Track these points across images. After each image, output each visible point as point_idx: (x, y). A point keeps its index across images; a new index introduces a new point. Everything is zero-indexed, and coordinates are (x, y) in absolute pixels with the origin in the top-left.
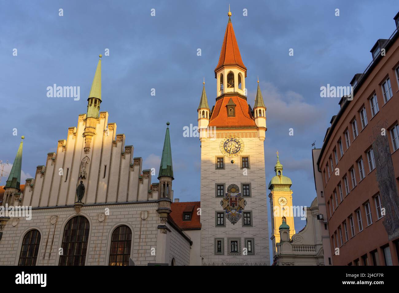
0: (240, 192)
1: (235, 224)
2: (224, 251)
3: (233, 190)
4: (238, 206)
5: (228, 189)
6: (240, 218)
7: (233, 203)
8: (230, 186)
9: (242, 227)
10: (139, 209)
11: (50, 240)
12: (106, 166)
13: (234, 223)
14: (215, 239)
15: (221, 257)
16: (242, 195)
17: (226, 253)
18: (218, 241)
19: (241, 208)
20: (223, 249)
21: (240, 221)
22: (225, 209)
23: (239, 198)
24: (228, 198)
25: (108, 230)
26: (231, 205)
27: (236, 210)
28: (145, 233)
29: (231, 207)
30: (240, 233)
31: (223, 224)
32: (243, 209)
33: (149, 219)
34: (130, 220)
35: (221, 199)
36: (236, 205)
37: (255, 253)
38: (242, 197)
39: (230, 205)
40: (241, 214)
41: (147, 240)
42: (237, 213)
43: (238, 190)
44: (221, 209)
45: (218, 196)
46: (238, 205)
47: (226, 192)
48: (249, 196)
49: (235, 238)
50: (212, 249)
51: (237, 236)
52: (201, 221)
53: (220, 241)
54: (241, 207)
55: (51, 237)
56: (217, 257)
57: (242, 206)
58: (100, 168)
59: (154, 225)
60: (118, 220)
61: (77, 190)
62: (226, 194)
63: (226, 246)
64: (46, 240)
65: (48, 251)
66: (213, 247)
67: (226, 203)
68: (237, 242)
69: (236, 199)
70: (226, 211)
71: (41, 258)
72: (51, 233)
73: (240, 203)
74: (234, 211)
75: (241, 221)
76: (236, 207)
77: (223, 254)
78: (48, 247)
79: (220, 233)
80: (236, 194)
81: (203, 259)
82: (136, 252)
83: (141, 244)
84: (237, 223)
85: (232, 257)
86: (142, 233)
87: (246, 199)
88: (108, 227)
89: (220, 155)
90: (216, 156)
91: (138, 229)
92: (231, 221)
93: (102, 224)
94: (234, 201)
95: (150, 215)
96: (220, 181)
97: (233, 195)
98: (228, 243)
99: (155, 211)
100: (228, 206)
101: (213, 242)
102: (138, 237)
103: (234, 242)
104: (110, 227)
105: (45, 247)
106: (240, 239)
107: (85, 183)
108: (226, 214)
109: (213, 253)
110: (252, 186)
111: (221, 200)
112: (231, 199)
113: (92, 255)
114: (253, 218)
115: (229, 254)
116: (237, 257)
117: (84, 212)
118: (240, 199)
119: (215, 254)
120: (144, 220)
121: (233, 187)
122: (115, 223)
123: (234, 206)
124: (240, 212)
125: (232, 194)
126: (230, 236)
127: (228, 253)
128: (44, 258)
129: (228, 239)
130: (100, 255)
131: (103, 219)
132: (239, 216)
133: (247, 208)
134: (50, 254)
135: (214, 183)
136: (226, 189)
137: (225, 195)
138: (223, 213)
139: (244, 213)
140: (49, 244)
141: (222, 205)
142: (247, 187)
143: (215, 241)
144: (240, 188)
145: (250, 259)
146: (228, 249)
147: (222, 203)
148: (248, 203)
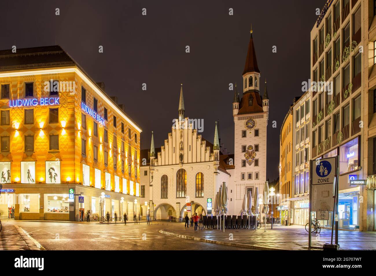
0: (254, 149)
3: (250, 148)
5: (248, 148)
7: (250, 155)
9: (254, 167)
10: (206, 165)
12: (190, 146)
13: (250, 165)
15: (244, 181)
17: (246, 179)
19: (254, 157)
20: (245, 178)
21: (253, 164)
22: (246, 158)
29: (249, 157)
30: (253, 170)
31: (245, 166)
33: (210, 169)
35: (244, 153)
37: (259, 179)
42: (252, 160)
43: (253, 148)
44: (244, 158)
45: (243, 152)
47: (247, 150)
48: (258, 151)
50: (240, 177)
51: (251, 171)
52: (235, 164)
53: (244, 174)
55: (172, 178)
58: (188, 146)
59: (212, 172)
61: (180, 157)
63: (246, 176)
64: (170, 179)
67: (247, 155)
72: (172, 176)
73: (254, 155)
74: (250, 159)
76: (251, 157)
78: (172, 182)
79: (244, 170)
80: (251, 150)
81: (235, 182)
82: (206, 183)
83: (208, 180)
84: (252, 165)
85: (249, 181)
86: (208, 175)
87: (256, 153)
89: (245, 129)
90: (242, 130)
91: (206, 174)
96: (244, 144)
97: (250, 151)
99: (212, 166)
101: (240, 175)
102: (206, 177)
103: (250, 174)
104: (194, 173)
105: (170, 182)
106: (253, 173)
107: (182, 153)
108: (247, 161)
109: (241, 179)
110: (260, 146)
112: (249, 153)
114: (259, 162)
115: (247, 180)
116: (251, 181)
118: (253, 153)
119: (241, 180)
121: (250, 147)
123: (250, 157)
124: (253, 159)
126: (248, 171)
128: (171, 186)
129: (247, 173)
130: (192, 184)
133: (256, 158)
134: (173, 184)
135: (241, 145)
136: (247, 148)
137: (246, 151)
138: (245, 160)
139: (255, 160)
140: (172, 180)
142: (257, 147)
143: (241, 174)
144: (254, 147)
145: (257, 181)
146: (247, 177)
147: (245, 155)
148: (257, 154)
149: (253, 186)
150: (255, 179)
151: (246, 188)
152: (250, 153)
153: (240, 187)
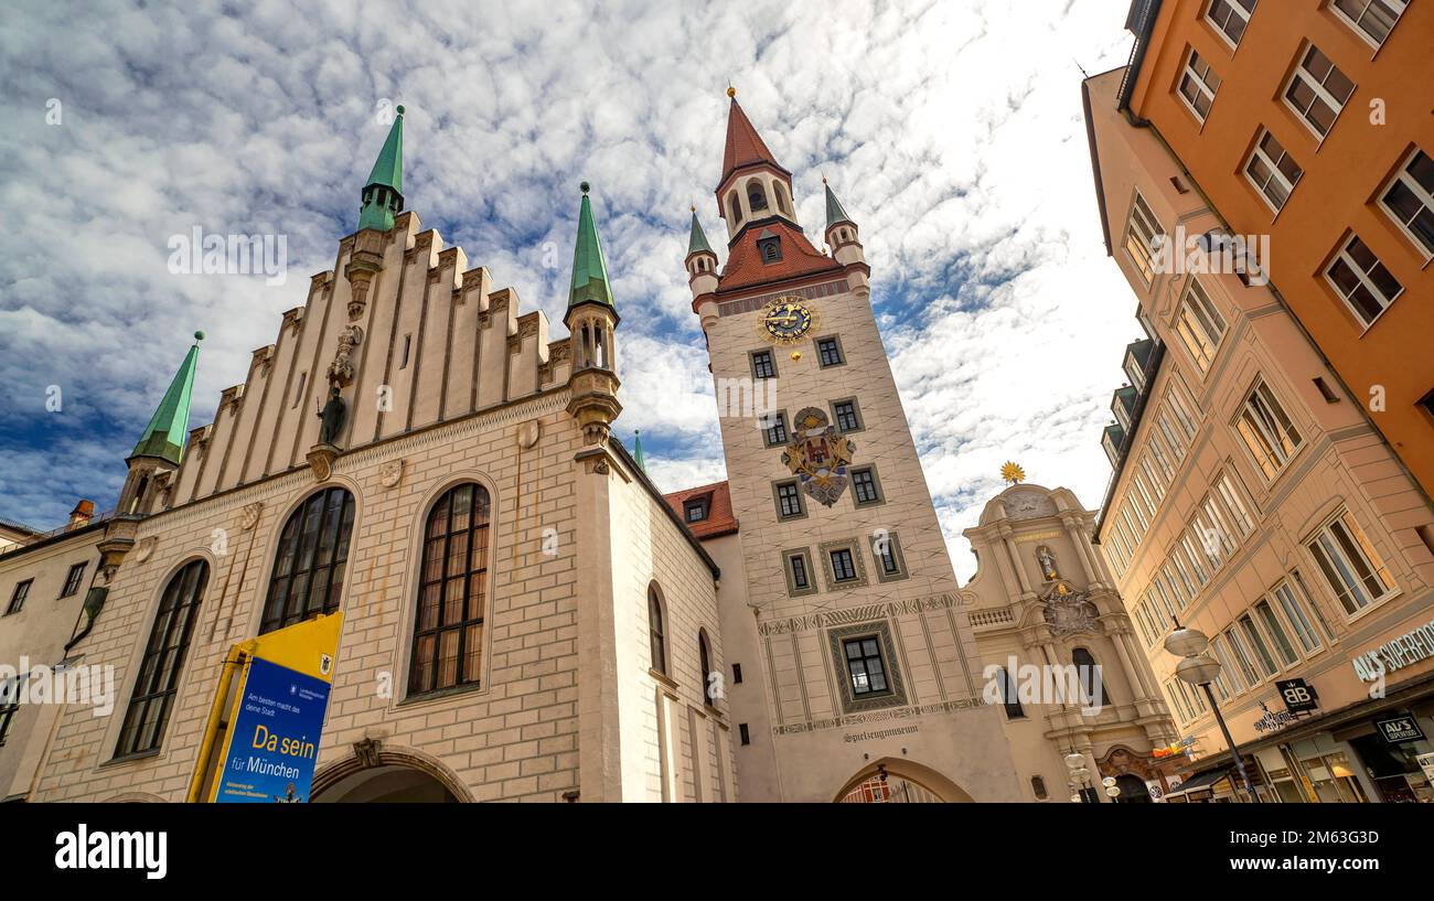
0: (831, 423)
1: (833, 505)
2: (814, 582)
3: (811, 421)
4: (832, 459)
5: (795, 422)
6: (845, 487)
7: (817, 453)
8: (800, 414)
9: (856, 508)
10: (509, 422)
11: (235, 579)
12: (409, 340)
13: (829, 503)
14: (784, 553)
15: (809, 599)
16: (837, 428)
17: (822, 587)
18: (794, 559)
19: (842, 462)
20: (813, 578)
21: (847, 495)
22: (797, 472)
23: (831, 436)
24: (799, 443)
25: (414, 508)
26: (811, 460)
27: (828, 469)
28: (533, 487)
29: (814, 464)
30: (853, 524)
31: (800, 512)
32: (847, 463)
33: (543, 442)
34: (481, 460)
35: (781, 450)
36: (827, 457)
37: (910, 573)
38: (838, 434)
39: (808, 459)
40: (845, 476)
41: (542, 508)
42: (833, 475)
43: (825, 419)
44: (786, 473)
45: (771, 445)
46: (831, 455)
47: (793, 430)
48: (858, 427)
49: (841, 542)
50: (781, 582)
51: (846, 537)
52: (735, 513)
53: (800, 558)
54: (842, 460)
55: (239, 567)
56: (798, 601)
57: (844, 456)
58: (392, 346)
59: (562, 458)
60: (446, 470)
61: (323, 417)
62: (794, 435)
63: (819, 569)
64: (222, 583)
65: (226, 613)
66: (782, 577)
67: (798, 457)
68: (848, 551)
69: (822, 440)
70: (802, 476)
71: (203, 640)
72: (239, 557)
73: (837, 451)
74: (822, 474)
75: (850, 495)
76: (826, 462)
77: (815, 591)
78: (228, 601)
79: (794, 535)
80: (820, 431)
81: (757, 613)
82: (507, 553)
83: (523, 525)
84: (840, 501)
85: (842, 593)
86: (523, 489)
87: (852, 437)
88: (412, 499)
89: (760, 346)
90: (749, 352)
91: (511, 482)
92: (820, 500)
93: (393, 494)
94: (817, 448)
95: (548, 430)
97: (815, 433)
98: (823, 558)
99: (563, 415)
100: (804, 462)
101: (779, 563)
102: (509, 505)
103: (840, 552)
104: (419, 498)
105: (217, 603)
106: (855, 541)
107: (347, 394)
108: (803, 484)
109: (786, 591)
110: (861, 403)
111: (781, 453)
112: (809, 444)
113: (358, 596)
114: (881, 481)
115: (831, 588)
116: (858, 591)
117: (341, 475)
118: (835, 441)
119: (792, 595)
120: (529, 447)
121: (809, 416)
122: (434, 481)
123: (820, 461)
124: (842, 471)
125: (809, 433)
126: (826, 539)
127: (829, 586)
128: (211, 638)
129: (822, 547)
130: (384, 590)
131: (396, 476)
132: (841, 484)
133: (857, 461)
134: (230, 621)
136: (792, 422)
137: (790, 437)
138: (793, 484)
139: (854, 473)
140: (232, 590)
141: (787, 464)
142: (847, 410)
143: (785, 560)
144: (829, 415)
145: (898, 591)
146: (827, 574)
147: (787, 459)
148: (857, 444)
149: (880, 624)
150: (882, 580)
151: (832, 639)
152: (814, 446)
153: (794, 637)
